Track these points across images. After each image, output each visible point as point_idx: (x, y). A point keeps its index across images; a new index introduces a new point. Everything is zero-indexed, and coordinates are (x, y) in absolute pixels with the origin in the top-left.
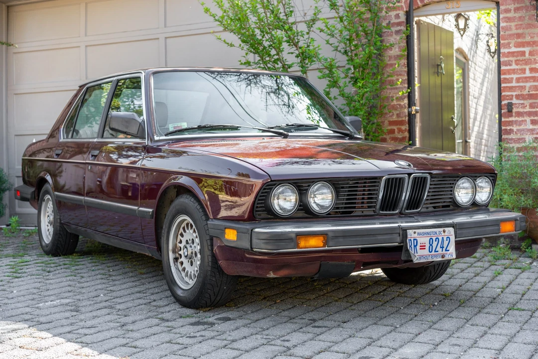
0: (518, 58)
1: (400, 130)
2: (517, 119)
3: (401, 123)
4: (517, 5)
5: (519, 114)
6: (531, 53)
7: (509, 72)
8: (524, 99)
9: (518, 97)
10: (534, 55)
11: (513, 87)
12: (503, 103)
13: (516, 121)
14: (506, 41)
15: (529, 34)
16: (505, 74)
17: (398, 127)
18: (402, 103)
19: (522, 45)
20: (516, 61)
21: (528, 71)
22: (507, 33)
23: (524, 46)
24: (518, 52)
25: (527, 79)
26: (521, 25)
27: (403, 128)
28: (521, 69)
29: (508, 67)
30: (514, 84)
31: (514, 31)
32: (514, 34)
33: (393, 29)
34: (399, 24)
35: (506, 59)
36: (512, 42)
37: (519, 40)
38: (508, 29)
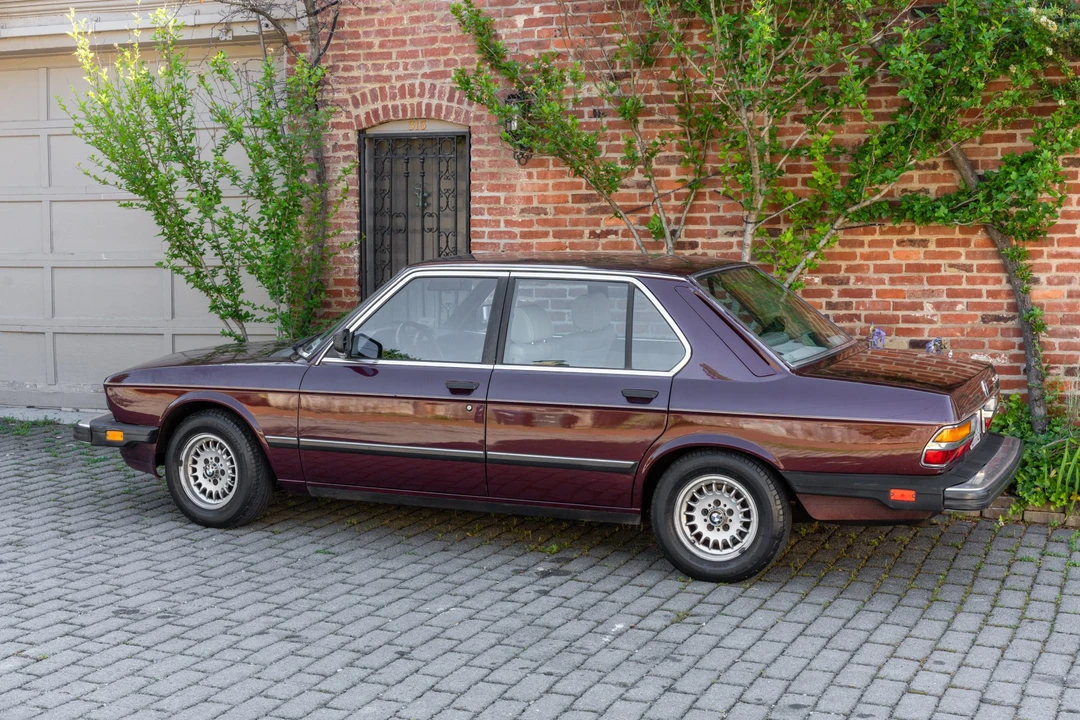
0: (491, 206)
1: (348, 293)
3: (348, 283)
4: (491, 136)
6: (507, 200)
7: (481, 223)
10: (510, 203)
11: (484, 243)
14: (477, 182)
16: (475, 226)
17: (346, 287)
18: (351, 256)
20: (489, 209)
21: (502, 224)
22: (480, 171)
23: (498, 191)
24: (490, 197)
25: (501, 235)
26: (496, 161)
27: (352, 289)
28: (494, 221)
29: (479, 217)
30: (486, 240)
31: (487, 169)
32: (487, 173)
33: (341, 154)
34: (348, 147)
35: (477, 206)
36: (485, 184)
37: (493, 182)
38: (480, 165)
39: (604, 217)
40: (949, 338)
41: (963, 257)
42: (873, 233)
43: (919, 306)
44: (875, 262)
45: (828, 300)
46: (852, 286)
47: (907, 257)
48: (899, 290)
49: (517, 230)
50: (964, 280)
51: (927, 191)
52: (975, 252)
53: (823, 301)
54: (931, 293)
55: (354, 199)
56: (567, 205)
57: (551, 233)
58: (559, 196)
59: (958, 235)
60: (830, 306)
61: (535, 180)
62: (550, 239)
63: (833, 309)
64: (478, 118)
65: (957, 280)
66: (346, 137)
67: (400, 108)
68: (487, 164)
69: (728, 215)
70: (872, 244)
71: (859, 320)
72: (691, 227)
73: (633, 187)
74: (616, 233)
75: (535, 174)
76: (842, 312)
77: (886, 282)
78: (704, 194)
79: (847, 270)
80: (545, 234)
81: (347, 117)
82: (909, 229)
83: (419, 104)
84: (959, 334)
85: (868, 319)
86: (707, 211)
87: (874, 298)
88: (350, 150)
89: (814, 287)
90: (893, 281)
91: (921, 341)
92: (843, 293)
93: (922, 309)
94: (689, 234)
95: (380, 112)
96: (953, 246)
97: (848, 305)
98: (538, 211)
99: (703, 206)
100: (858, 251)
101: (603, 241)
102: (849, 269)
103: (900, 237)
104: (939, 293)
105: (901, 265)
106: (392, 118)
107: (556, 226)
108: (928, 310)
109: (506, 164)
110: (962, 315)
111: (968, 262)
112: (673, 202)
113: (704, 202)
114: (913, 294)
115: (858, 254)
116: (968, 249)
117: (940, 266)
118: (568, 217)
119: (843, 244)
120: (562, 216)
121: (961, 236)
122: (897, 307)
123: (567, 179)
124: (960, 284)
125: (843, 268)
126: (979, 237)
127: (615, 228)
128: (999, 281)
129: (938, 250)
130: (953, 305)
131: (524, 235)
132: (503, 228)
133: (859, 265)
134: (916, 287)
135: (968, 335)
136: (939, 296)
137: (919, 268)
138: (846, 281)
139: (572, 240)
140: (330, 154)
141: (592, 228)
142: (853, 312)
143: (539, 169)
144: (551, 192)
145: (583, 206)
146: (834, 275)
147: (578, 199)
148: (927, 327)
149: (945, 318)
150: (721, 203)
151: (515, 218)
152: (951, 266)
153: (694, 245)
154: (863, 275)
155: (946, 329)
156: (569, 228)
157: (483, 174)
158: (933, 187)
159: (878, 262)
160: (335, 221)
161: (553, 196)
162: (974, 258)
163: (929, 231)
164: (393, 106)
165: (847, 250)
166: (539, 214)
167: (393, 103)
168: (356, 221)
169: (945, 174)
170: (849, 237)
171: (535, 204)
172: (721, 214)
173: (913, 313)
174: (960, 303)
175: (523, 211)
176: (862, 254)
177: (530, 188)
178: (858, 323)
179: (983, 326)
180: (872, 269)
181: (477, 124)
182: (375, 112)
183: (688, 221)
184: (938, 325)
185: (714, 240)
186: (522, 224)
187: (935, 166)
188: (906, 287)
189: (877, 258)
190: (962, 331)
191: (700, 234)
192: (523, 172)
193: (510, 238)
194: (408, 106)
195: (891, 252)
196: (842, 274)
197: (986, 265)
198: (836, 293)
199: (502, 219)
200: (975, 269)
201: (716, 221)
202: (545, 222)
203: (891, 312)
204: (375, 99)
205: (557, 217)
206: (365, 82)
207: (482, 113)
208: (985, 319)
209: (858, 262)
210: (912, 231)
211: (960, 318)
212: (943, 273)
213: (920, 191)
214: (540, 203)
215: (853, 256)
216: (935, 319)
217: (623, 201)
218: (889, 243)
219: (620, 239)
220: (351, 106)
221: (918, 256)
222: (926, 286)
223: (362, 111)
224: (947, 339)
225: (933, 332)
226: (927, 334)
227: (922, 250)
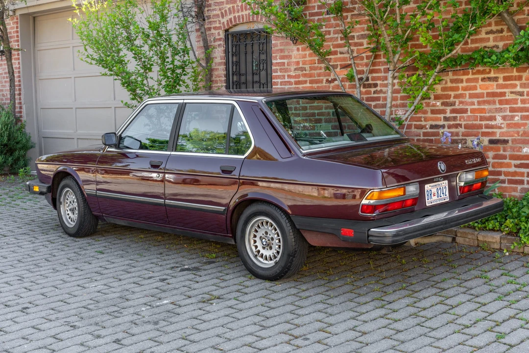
7: (276, 77)
14: (275, 55)
25: (286, 83)
29: (276, 74)
31: (279, 47)
32: (279, 50)
33: (217, 43)
34: (220, 39)
35: (275, 68)
36: (278, 55)
37: (282, 54)
38: (276, 45)
40: (511, 138)
41: (518, 87)
42: (468, 74)
43: (494, 119)
44: (469, 92)
45: (444, 115)
46: (457, 107)
47: (487, 88)
48: (482, 109)
49: (293, 80)
50: (519, 101)
51: (497, 47)
52: (525, 84)
53: (442, 116)
54: (500, 110)
55: (223, 67)
56: (315, 65)
57: (308, 81)
58: (311, 60)
59: (515, 73)
60: (446, 119)
61: (300, 52)
62: (308, 85)
63: (447, 121)
65: (515, 101)
66: (219, 34)
67: (241, 17)
68: (279, 45)
70: (468, 81)
71: (461, 127)
72: (374, 75)
73: (346, 53)
75: (300, 49)
76: (452, 123)
77: (476, 104)
78: (380, 55)
79: (455, 97)
80: (305, 82)
81: (219, 24)
82: (488, 71)
84: (516, 135)
85: (466, 127)
86: (382, 65)
87: (469, 114)
88: (221, 41)
89: (437, 108)
90: (479, 103)
91: (495, 140)
92: (453, 111)
93: (495, 120)
94: (374, 79)
95: (233, 20)
96: (512, 80)
97: (455, 118)
98: (302, 69)
99: (380, 62)
100: (460, 85)
101: (332, 84)
102: (456, 97)
103: (483, 76)
104: (505, 110)
105: (483, 93)
106: (238, 22)
107: (310, 77)
108: (499, 121)
109: (287, 44)
110: (518, 123)
111: (521, 90)
112: (365, 61)
113: (380, 60)
114: (490, 111)
115: (460, 87)
116: (521, 82)
117: (505, 93)
118: (315, 72)
119: (452, 81)
120: (313, 72)
121: (517, 74)
122: (482, 119)
124: (517, 104)
125: (452, 96)
126: (527, 74)
129: (504, 83)
130: (513, 117)
131: (296, 83)
132: (286, 79)
133: (461, 94)
134: (492, 106)
135: (522, 135)
136: (505, 111)
137: (494, 94)
138: (453, 104)
139: (318, 85)
140: (213, 44)
141: (327, 77)
142: (458, 122)
143: (303, 46)
144: (308, 59)
145: (323, 65)
146: (448, 100)
148: (498, 131)
149: (508, 126)
151: (292, 74)
152: (512, 93)
153: (376, 85)
154: (463, 100)
155: (509, 132)
156: (316, 78)
157: (277, 50)
158: (501, 44)
159: (471, 92)
160: (215, 79)
161: (309, 60)
162: (525, 87)
163: (499, 71)
164: (238, 16)
165: (454, 85)
166: (302, 71)
167: (238, 14)
168: (224, 79)
169: (508, 36)
170: (455, 77)
171: (301, 65)
173: (490, 123)
174: (517, 116)
175: (295, 69)
176: (462, 87)
177: (298, 57)
178: (460, 129)
180: (468, 96)
182: (231, 19)
183: (371, 72)
184: (505, 130)
186: (295, 77)
187: (502, 31)
188: (486, 107)
189: (470, 90)
190: (518, 133)
191: (379, 78)
192: (295, 48)
193: (289, 85)
194: (244, 16)
195: (478, 85)
196: (452, 99)
198: (448, 111)
199: (286, 74)
200: (525, 94)
202: (305, 75)
203: (478, 122)
204: (230, 13)
205: (311, 72)
206: (226, 4)
209: (460, 92)
210: (489, 72)
211: (517, 125)
212: (507, 97)
213: (494, 47)
214: (303, 64)
215: (457, 89)
216: (503, 126)
217: (341, 62)
218: (476, 80)
220: (221, 17)
221: (493, 87)
222: (498, 106)
223: (225, 20)
224: (510, 138)
225: (502, 134)
226: (498, 135)
227: (495, 83)
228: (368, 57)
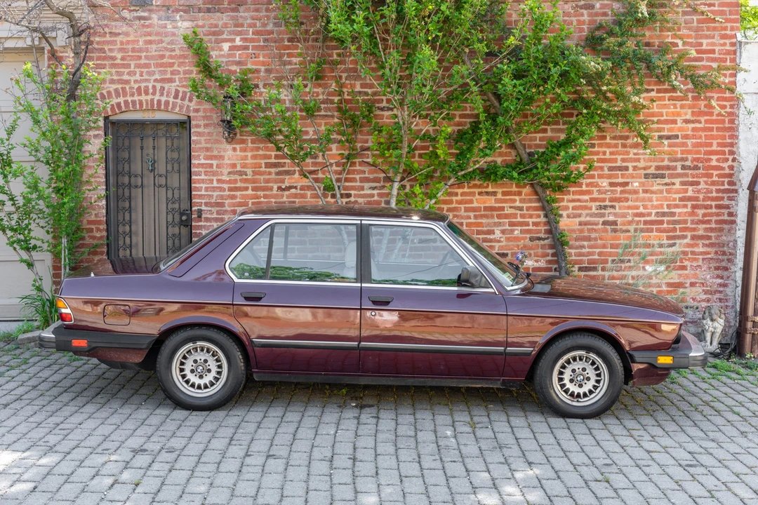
0: (207, 170)
1: (98, 230)
2: (205, 223)
3: (99, 222)
4: (206, 122)
5: (207, 220)
6: (218, 166)
7: (199, 181)
8: (212, 207)
9: (206, 204)
10: (220, 168)
11: (202, 195)
12: (193, 209)
13: (205, 226)
14: (196, 154)
15: (217, 149)
16: (195, 183)
17: (96, 226)
18: (100, 204)
19: (211, 158)
20: (205, 172)
21: (215, 182)
22: (198, 146)
23: (212, 159)
24: (206, 164)
25: (214, 189)
26: (209, 139)
27: (101, 227)
28: (209, 180)
29: (198, 177)
30: (203, 192)
31: (204, 145)
32: (203, 148)
33: (91, 133)
34: (97, 128)
35: (196, 170)
36: (202, 155)
37: (208, 154)
38: (198, 142)
39: (287, 177)
41: (518, 202)
42: (463, 188)
43: (492, 232)
44: (464, 205)
47: (484, 202)
48: (479, 223)
49: (226, 186)
50: (519, 216)
51: (495, 162)
52: (525, 199)
54: (499, 224)
55: (102, 164)
56: (261, 169)
57: (250, 188)
58: (256, 164)
59: (514, 189)
61: (238, 153)
62: (250, 192)
64: (197, 111)
65: (515, 216)
66: (96, 121)
67: (137, 102)
68: (203, 142)
69: (371, 176)
70: (462, 194)
72: (347, 184)
74: (296, 188)
75: (238, 149)
77: (472, 218)
78: (355, 163)
80: (246, 189)
82: (485, 185)
83: (152, 100)
84: (516, 248)
86: (358, 174)
87: (465, 228)
88: (98, 130)
90: (476, 217)
93: (494, 234)
94: (346, 188)
96: (511, 195)
98: (241, 173)
99: (354, 170)
100: (454, 198)
101: (287, 193)
102: (449, 210)
103: (480, 190)
104: (504, 224)
105: (481, 207)
106: (131, 108)
107: (254, 183)
108: (498, 234)
109: (217, 141)
110: (518, 237)
111: (521, 205)
112: (334, 168)
113: (356, 168)
114: (488, 225)
115: (454, 201)
116: (520, 197)
117: (504, 207)
118: (262, 177)
120: (258, 177)
121: (517, 190)
122: (479, 233)
123: (261, 152)
124: (516, 218)
125: (445, 209)
126: (527, 190)
127: (295, 185)
128: (539, 216)
129: (503, 198)
130: (512, 231)
131: (231, 189)
132: (215, 184)
133: (455, 207)
134: (490, 221)
135: (522, 249)
136: (504, 225)
137: (492, 209)
139: (265, 193)
140: (84, 133)
141: (279, 185)
143: (241, 146)
144: (249, 161)
145: (273, 170)
147: (268, 165)
148: (497, 245)
149: (508, 239)
150: (366, 169)
151: (225, 178)
153: (348, 196)
154: (458, 214)
155: (508, 246)
156: (263, 185)
157: (200, 148)
158: (499, 160)
159: (467, 206)
160: (88, 180)
161: (251, 163)
162: (524, 203)
163: (498, 186)
164: (132, 101)
165: (447, 198)
166: (242, 175)
167: (132, 98)
168: (104, 180)
169: (506, 152)
171: (239, 168)
172: (367, 175)
173: (488, 237)
174: (516, 230)
175: (230, 173)
176: (457, 201)
177: (234, 158)
179: (530, 243)
180: (463, 210)
181: (195, 114)
182: (119, 105)
183: (347, 180)
184: (504, 244)
185: (362, 192)
186: (229, 182)
187: (500, 147)
188: (484, 221)
189: (466, 203)
191: (353, 188)
192: (229, 147)
193: (220, 191)
194: (144, 102)
195: (474, 199)
197: (531, 207)
199: (215, 178)
200: (525, 209)
201: (363, 180)
202: (246, 181)
203: (475, 236)
204: (118, 95)
205: (254, 177)
206: (110, 83)
207: (198, 107)
208: (531, 239)
209: (454, 205)
210: (487, 187)
211: (517, 239)
212: (506, 212)
213: (492, 162)
214: (242, 168)
215: (451, 202)
216: (502, 240)
218: (473, 194)
219: (299, 191)
220: (101, 99)
222: (496, 220)
223: (108, 104)
224: (509, 252)
225: (500, 248)
226: (497, 249)
227: (493, 198)
228: (338, 164)
